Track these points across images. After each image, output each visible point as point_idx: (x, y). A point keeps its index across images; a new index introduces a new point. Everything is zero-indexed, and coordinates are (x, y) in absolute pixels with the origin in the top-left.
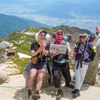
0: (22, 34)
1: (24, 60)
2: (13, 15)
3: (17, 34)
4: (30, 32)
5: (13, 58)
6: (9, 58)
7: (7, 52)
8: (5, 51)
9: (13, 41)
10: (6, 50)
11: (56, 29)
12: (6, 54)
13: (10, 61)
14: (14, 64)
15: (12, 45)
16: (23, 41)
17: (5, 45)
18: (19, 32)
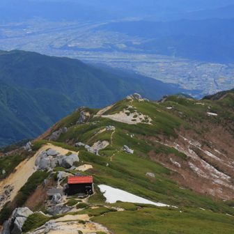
0: (100, 118)
1: (122, 210)
2: (68, 57)
3: (85, 121)
4: (128, 114)
5: (84, 201)
6: (71, 204)
7: (65, 180)
8: (56, 179)
9: (80, 144)
10: (62, 174)
11: (218, 103)
12: (60, 187)
13: (76, 213)
14: (96, 224)
15: (75, 156)
16: (106, 144)
17: (55, 156)
18: (92, 112)
